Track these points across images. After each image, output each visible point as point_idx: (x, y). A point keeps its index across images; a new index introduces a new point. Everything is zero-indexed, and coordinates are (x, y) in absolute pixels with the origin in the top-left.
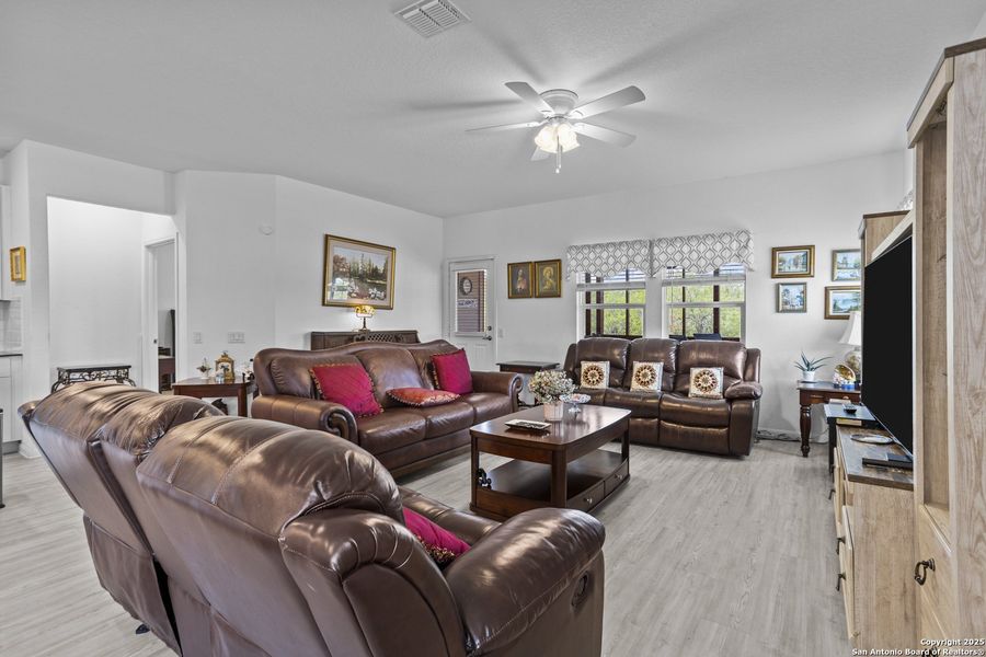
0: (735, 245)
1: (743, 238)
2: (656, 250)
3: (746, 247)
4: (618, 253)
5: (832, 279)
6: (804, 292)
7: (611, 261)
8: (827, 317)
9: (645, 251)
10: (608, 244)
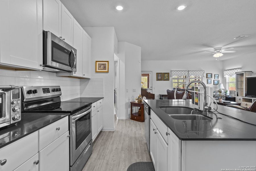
0: (202, 73)
1: (204, 71)
2: (189, 72)
3: (204, 73)
4: (182, 73)
5: (215, 79)
6: (211, 81)
7: (181, 74)
8: (214, 84)
9: (187, 72)
10: (180, 71)
